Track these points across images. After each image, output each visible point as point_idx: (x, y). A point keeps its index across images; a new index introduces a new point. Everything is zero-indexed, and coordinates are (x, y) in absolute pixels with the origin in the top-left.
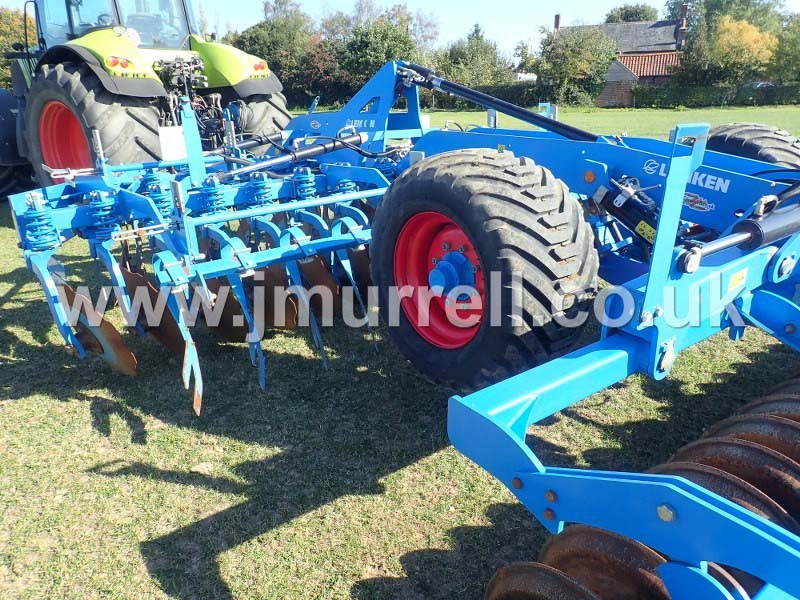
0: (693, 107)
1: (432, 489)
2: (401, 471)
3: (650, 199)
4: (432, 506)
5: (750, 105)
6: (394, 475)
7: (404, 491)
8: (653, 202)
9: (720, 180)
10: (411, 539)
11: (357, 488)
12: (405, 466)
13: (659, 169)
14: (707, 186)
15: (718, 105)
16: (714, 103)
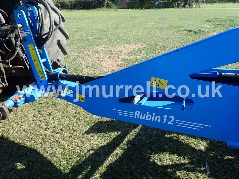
0: (146, 9)
16: (151, 7)
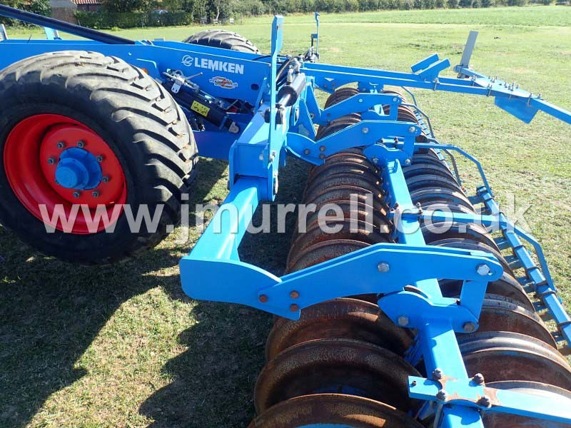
0: (123, 28)
1: (126, 348)
2: (90, 349)
3: (195, 85)
4: (136, 361)
5: (159, 26)
6: (86, 354)
7: (104, 362)
8: (198, 86)
9: (237, 66)
10: (138, 393)
11: (59, 383)
12: (90, 343)
13: (193, 62)
14: (230, 71)
15: (140, 26)
16: (136, 24)
